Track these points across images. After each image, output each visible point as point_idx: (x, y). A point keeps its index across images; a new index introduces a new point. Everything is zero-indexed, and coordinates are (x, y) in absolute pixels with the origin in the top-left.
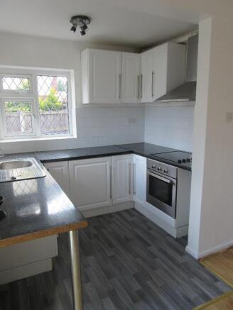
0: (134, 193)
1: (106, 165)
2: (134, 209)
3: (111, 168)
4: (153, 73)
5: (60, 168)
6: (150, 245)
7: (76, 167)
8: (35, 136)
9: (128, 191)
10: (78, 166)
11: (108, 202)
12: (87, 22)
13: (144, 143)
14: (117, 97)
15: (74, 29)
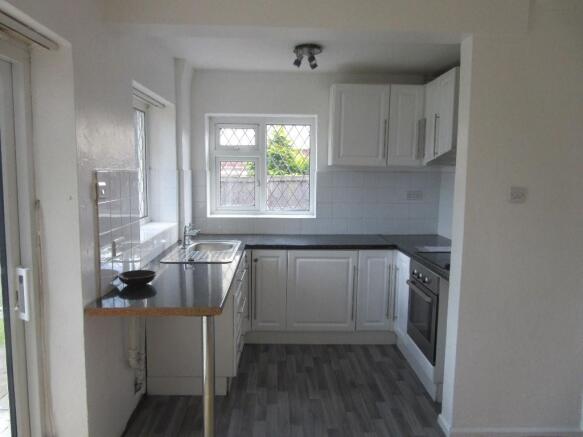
0: (394, 318)
1: (348, 263)
2: (395, 347)
3: (355, 269)
4: (436, 117)
5: (275, 259)
6: (383, 400)
7: (298, 261)
8: (258, 211)
9: (385, 312)
10: (301, 260)
11: (347, 325)
12: (316, 50)
13: (437, 235)
14: (380, 157)
15: (298, 63)
